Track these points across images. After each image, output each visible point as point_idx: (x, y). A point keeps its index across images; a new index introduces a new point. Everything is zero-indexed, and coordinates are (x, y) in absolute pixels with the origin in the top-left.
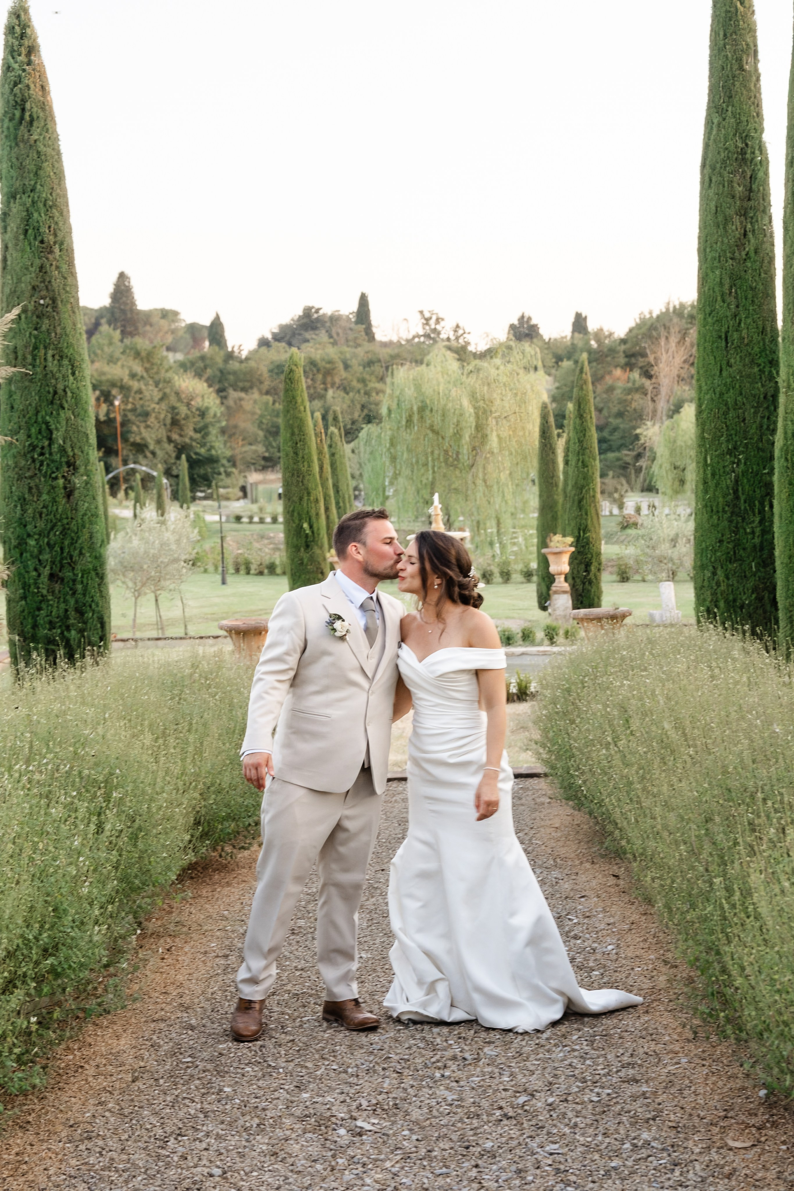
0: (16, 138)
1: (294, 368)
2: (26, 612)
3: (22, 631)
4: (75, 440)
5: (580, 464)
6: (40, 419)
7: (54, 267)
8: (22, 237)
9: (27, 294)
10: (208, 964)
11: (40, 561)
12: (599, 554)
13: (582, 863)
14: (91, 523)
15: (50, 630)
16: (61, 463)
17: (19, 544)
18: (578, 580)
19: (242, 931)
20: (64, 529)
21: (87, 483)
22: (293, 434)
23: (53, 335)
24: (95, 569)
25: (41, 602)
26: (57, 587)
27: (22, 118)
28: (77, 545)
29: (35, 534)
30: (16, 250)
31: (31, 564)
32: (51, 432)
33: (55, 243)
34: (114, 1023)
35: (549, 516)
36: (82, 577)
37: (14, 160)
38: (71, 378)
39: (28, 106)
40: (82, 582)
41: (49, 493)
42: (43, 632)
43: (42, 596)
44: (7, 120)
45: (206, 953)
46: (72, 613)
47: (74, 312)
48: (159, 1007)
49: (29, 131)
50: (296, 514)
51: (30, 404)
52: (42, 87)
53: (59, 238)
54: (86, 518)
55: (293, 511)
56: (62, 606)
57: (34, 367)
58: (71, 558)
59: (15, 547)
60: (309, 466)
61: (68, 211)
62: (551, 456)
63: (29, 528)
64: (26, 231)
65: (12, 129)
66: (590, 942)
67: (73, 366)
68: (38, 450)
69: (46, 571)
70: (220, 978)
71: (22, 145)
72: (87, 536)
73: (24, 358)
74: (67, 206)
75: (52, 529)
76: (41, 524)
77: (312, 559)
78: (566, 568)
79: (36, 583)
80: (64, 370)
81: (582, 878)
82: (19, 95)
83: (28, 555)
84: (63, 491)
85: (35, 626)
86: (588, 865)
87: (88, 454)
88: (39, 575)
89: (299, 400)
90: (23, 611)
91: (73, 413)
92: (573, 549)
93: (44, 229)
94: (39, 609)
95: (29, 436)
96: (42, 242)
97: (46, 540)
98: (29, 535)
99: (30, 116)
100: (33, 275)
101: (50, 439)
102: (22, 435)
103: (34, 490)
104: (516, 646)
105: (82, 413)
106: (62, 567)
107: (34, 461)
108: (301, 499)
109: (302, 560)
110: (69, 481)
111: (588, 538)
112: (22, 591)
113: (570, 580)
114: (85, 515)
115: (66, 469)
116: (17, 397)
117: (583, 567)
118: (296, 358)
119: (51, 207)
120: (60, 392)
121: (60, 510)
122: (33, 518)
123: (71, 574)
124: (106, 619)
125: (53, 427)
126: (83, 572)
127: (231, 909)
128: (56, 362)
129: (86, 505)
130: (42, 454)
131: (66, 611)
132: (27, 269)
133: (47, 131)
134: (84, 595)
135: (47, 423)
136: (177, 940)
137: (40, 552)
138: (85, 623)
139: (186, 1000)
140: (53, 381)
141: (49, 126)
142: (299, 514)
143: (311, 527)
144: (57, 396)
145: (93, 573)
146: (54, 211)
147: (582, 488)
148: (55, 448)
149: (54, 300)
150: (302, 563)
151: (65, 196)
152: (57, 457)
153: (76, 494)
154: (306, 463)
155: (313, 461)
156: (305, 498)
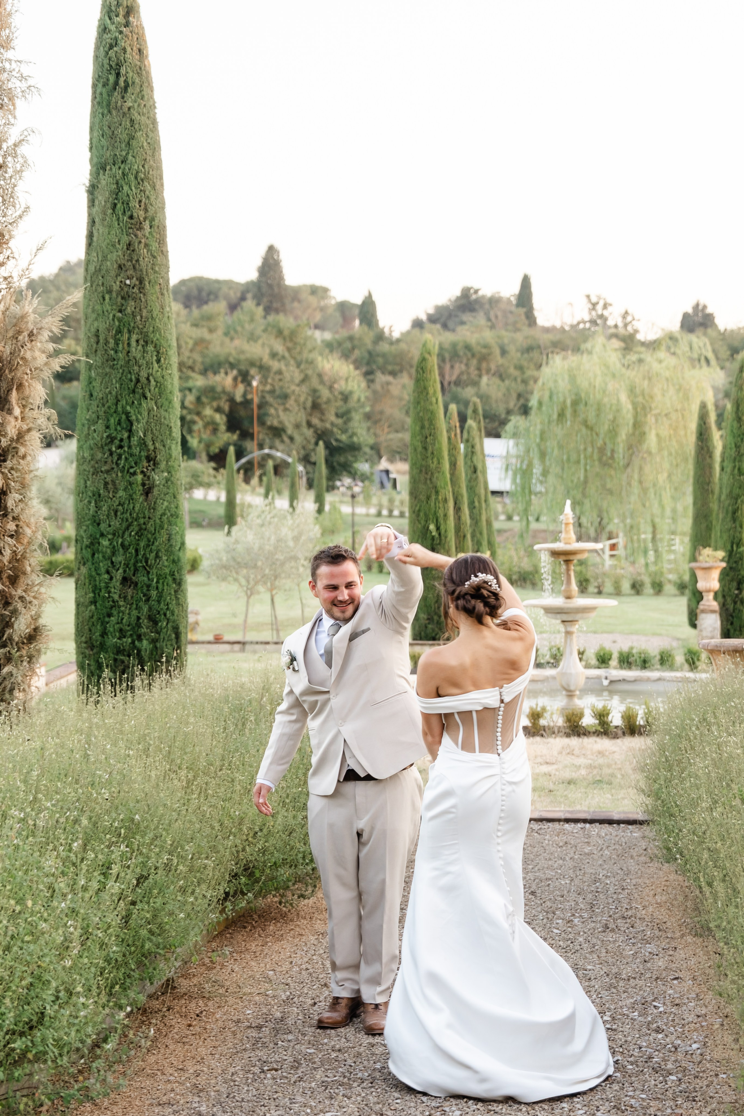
0: (108, 105)
1: (427, 356)
2: (95, 618)
3: (90, 638)
4: (157, 433)
5: (736, 471)
6: (120, 409)
7: (142, 245)
8: (110, 211)
9: (113, 273)
10: (238, 1036)
11: (112, 563)
13: (682, 936)
14: (170, 523)
15: (119, 639)
16: (140, 457)
17: (92, 543)
18: (729, 600)
19: (284, 997)
20: (140, 529)
21: (167, 480)
22: (422, 427)
23: (138, 318)
24: (172, 574)
25: (112, 608)
26: (130, 592)
27: (116, 83)
28: (154, 547)
29: (108, 533)
30: (103, 225)
31: (103, 566)
32: (132, 424)
33: (145, 219)
34: (115, 1103)
35: (704, 526)
36: (157, 582)
37: (106, 128)
38: (156, 365)
39: (123, 71)
40: (157, 588)
41: (125, 490)
42: (112, 640)
43: (113, 601)
44: (100, 85)
45: (239, 1021)
46: (145, 622)
47: (162, 294)
48: (169, 1087)
49: (123, 97)
51: (110, 393)
52: (140, 50)
53: (150, 213)
54: (165, 518)
55: (419, 511)
56: (135, 613)
57: (116, 352)
58: (146, 562)
59: (87, 546)
60: (439, 463)
61: (162, 185)
62: (708, 460)
63: (103, 526)
64: (115, 205)
65: (105, 95)
66: (673, 1037)
67: (158, 352)
68: (117, 442)
69: (119, 575)
70: (246, 1055)
71: (114, 112)
72: (166, 537)
73: (107, 342)
74: (161, 178)
75: (127, 528)
76: (116, 523)
78: (716, 585)
79: (107, 587)
80: (148, 357)
81: (680, 954)
82: (114, 58)
83: (100, 556)
84: (141, 488)
85: (104, 634)
86: (689, 939)
87: (170, 448)
88: (111, 579)
89: (431, 391)
90: (92, 617)
91: (156, 403)
92: (724, 565)
93: (134, 203)
94: (109, 615)
95: (108, 427)
96: (131, 217)
97: (120, 540)
98: (102, 535)
99: (125, 81)
100: (120, 253)
101: (130, 431)
102: (100, 426)
103: (110, 486)
104: (652, 670)
105: (166, 403)
106: (136, 570)
107: (111, 454)
108: (428, 498)
110: (149, 477)
112: (92, 595)
113: (720, 598)
114: (164, 514)
115: (145, 464)
116: (96, 384)
117: (735, 584)
118: (430, 346)
119: (142, 180)
120: (143, 380)
121: (137, 509)
122: (108, 516)
123: (146, 579)
124: (182, 629)
125: (134, 417)
126: (159, 577)
127: (278, 969)
128: (140, 347)
129: (166, 504)
130: (121, 447)
131: (139, 618)
132: (114, 246)
133: (142, 98)
134: (159, 602)
135: (127, 414)
136: (210, 1003)
137: (113, 554)
138: (158, 633)
139: (202, 1080)
140: (136, 368)
141: (144, 93)
142: (426, 515)
143: (438, 528)
144: (139, 385)
145: (170, 579)
146: (146, 184)
148: (135, 440)
149: (141, 281)
151: (159, 168)
152: (136, 451)
153: (156, 491)
154: (435, 460)
155: (443, 458)
156: (433, 497)
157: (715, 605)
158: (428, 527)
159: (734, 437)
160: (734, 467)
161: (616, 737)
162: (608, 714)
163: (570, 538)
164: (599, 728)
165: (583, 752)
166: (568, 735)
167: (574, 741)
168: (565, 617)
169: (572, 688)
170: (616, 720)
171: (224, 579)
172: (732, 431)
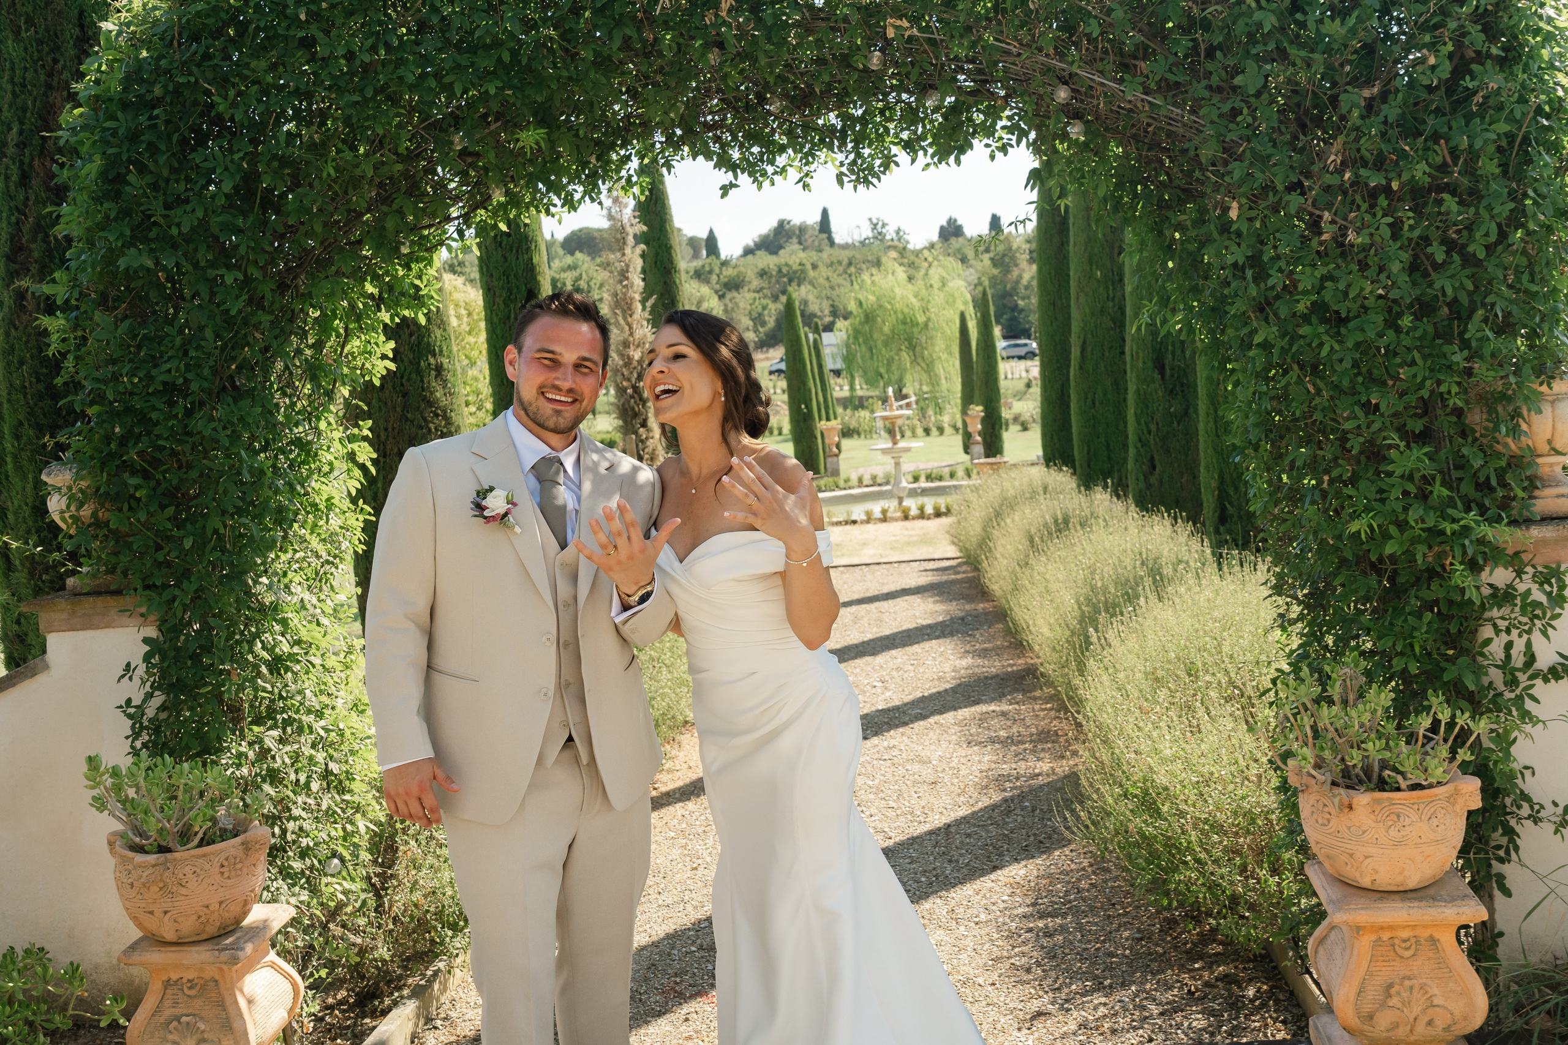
8: (654, 266)
12: (1001, 415)
18: (987, 435)
35: (968, 392)
50: (796, 400)
55: (794, 397)
60: (803, 365)
77: (808, 429)
78: (979, 427)
92: (983, 414)
109: (801, 430)
111: (993, 407)
113: (982, 435)
117: (990, 425)
141: (666, 203)
142: (799, 400)
143: (806, 407)
157: (979, 438)
158: (800, 407)
161: (929, 518)
162: (924, 507)
164: (920, 515)
165: (913, 529)
166: (903, 521)
167: (907, 523)
168: (894, 454)
170: (929, 510)
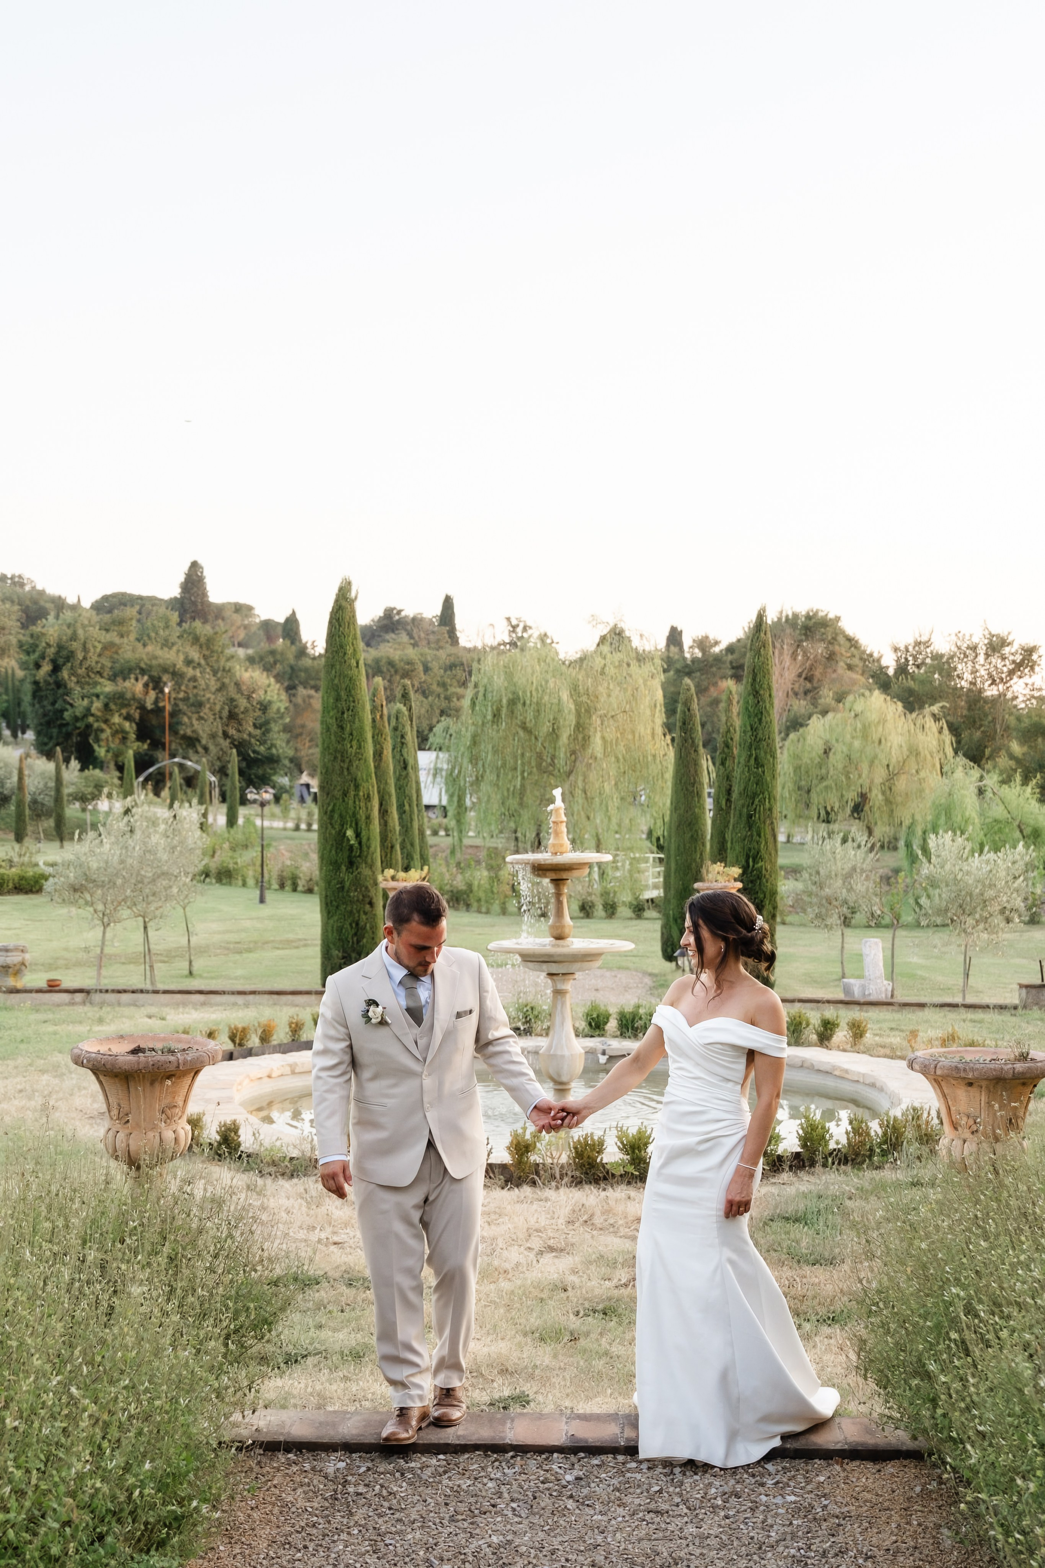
1: (345, 603)
5: (752, 761)
12: (774, 893)
22: (338, 699)
50: (336, 816)
55: (333, 811)
60: (360, 747)
62: (693, 755)
77: (357, 883)
89: (350, 651)
108: (345, 794)
109: (342, 882)
111: (760, 870)
118: (348, 589)
142: (341, 816)
143: (358, 835)
147: (754, 795)
150: (343, 888)
154: (354, 743)
155: (365, 740)
156: (352, 793)
158: (345, 833)
159: (749, 717)
160: (750, 756)
162: (646, 1145)
163: (562, 845)
164: (631, 1169)
165: (612, 1221)
166: (577, 1182)
168: (554, 968)
169: (564, 1079)
171: (74, 903)
172: (747, 709)
